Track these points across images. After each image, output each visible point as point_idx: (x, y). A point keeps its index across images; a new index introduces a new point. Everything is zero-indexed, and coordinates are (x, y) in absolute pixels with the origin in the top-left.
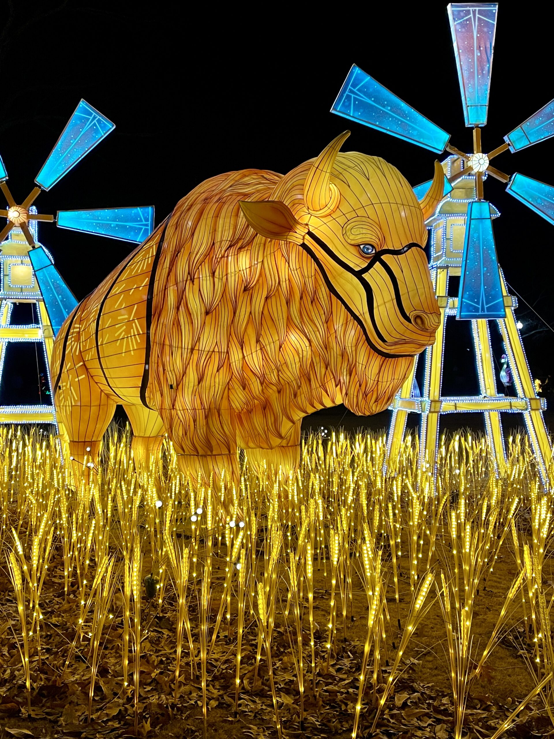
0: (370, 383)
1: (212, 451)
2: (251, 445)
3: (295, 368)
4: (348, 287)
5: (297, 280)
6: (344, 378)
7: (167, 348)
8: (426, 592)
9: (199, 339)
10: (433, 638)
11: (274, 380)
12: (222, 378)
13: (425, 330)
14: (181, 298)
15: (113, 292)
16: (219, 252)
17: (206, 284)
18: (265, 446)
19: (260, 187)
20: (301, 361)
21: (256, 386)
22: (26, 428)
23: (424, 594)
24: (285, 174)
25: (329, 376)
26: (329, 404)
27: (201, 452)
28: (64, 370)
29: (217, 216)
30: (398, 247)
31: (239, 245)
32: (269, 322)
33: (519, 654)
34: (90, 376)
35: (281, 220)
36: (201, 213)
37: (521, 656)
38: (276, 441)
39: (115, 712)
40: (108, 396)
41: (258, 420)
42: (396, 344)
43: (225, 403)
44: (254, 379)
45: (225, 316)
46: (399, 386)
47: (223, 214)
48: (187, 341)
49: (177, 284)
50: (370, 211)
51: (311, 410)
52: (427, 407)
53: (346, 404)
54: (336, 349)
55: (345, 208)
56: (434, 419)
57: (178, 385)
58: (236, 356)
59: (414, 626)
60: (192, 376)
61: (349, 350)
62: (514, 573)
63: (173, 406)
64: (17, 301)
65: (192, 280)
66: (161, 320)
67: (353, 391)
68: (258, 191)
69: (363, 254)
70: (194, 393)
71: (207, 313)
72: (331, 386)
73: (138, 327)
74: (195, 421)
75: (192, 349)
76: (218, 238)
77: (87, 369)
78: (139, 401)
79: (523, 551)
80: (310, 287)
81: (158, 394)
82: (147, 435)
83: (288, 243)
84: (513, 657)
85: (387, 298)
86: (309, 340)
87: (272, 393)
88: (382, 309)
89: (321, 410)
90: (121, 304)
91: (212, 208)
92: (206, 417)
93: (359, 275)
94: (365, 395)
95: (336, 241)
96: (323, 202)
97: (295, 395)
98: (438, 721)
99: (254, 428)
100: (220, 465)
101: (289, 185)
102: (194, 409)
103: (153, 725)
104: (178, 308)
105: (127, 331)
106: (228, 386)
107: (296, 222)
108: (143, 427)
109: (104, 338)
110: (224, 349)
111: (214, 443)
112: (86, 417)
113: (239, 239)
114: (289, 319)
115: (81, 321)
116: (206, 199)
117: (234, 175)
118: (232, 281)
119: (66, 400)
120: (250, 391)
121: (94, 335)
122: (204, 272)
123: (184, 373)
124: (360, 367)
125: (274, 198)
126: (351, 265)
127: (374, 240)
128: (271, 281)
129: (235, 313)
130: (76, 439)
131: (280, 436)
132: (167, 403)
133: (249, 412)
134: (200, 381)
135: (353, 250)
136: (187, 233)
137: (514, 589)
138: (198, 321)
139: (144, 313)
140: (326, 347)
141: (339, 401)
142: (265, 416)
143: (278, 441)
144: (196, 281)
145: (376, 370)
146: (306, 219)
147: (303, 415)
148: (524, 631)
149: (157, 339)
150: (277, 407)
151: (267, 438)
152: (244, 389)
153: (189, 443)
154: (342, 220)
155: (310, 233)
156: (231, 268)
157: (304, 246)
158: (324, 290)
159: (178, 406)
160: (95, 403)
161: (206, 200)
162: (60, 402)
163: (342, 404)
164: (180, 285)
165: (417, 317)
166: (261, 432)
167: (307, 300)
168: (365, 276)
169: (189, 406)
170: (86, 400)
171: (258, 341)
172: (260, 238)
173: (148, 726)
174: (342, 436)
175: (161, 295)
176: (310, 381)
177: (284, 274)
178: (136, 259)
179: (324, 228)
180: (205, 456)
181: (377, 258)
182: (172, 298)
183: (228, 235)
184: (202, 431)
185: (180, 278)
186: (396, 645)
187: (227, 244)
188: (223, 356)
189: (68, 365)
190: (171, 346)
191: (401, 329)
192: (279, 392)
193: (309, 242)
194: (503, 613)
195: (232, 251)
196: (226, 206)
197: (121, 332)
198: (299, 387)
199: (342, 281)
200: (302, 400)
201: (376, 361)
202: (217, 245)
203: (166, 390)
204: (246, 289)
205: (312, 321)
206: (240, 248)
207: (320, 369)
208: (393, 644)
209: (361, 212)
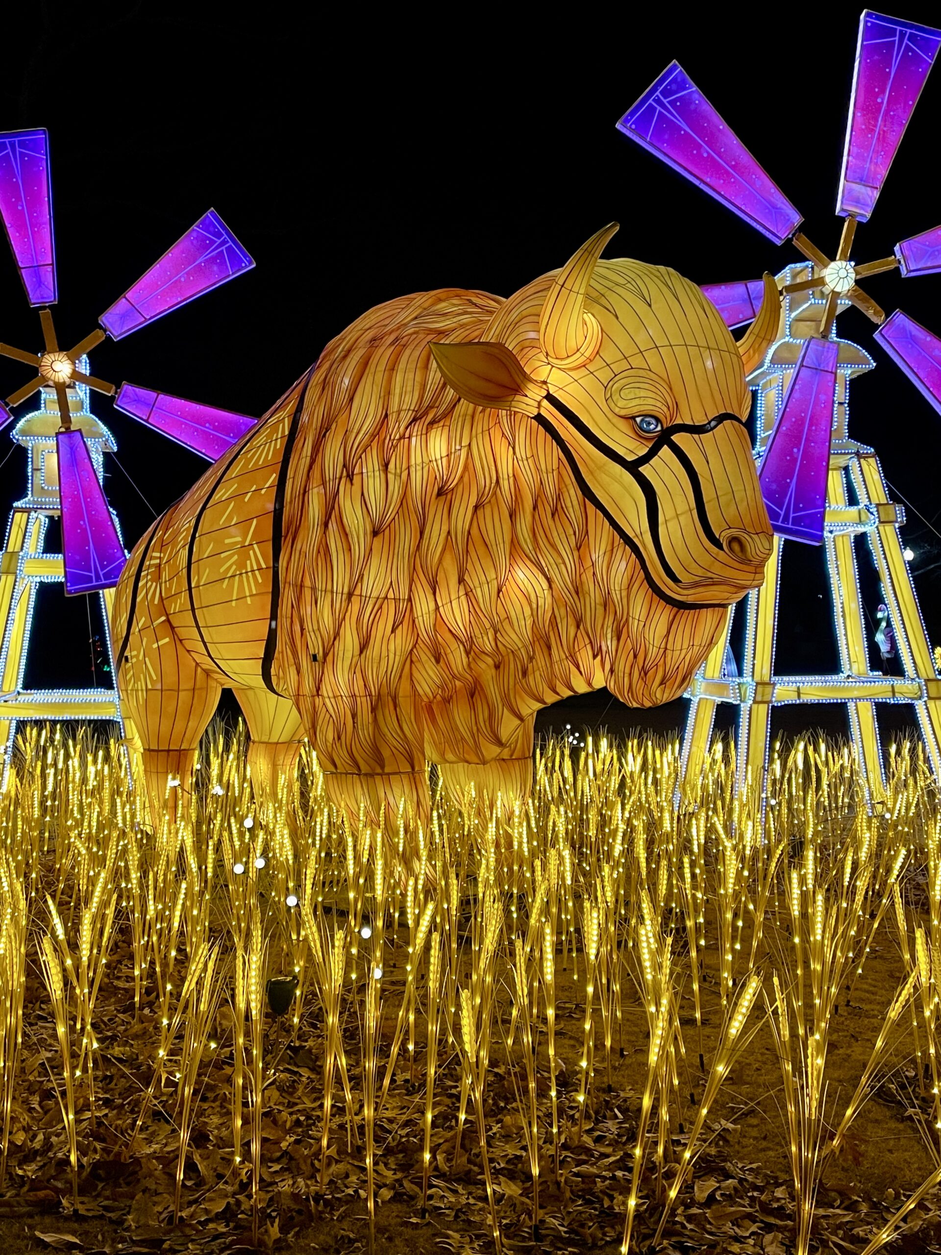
0: (653, 652)
1: (382, 767)
2: (450, 756)
3: (525, 627)
4: (615, 489)
5: (528, 477)
6: (608, 643)
7: (307, 593)
8: (748, 1008)
9: (361, 577)
10: (759, 1086)
11: (488, 647)
12: (400, 643)
13: (746, 561)
14: (331, 507)
15: (216, 497)
16: (395, 429)
17: (374, 485)
19: (465, 318)
20: (535, 614)
21: (457, 658)
22: (70, 727)
23: (744, 1010)
24: (507, 297)
25: (583, 640)
26: (582, 688)
27: (364, 769)
28: (135, 629)
30: (700, 420)
31: (430, 417)
32: (481, 550)
33: (906, 1114)
35: (503, 377)
36: (365, 364)
37: (910, 1118)
38: (491, 751)
39: (219, 1207)
40: (207, 673)
41: (461, 716)
42: (695, 585)
44: (454, 645)
45: (406, 539)
46: (702, 657)
47: (402, 365)
48: (341, 579)
49: (324, 483)
50: (653, 360)
51: (551, 699)
52: (750, 694)
53: (612, 687)
54: (594, 595)
55: (610, 354)
56: (762, 713)
57: (325, 655)
58: (424, 606)
59: (727, 1065)
60: (349, 640)
61: (616, 596)
62: (898, 976)
63: (318, 689)
64: (56, 514)
65: (350, 477)
66: (298, 545)
67: (623, 666)
68: (462, 326)
69: (640, 433)
70: (352, 669)
71: (375, 533)
72: (585, 656)
73: (259, 557)
74: (354, 716)
75: (350, 595)
76: (394, 406)
79: (914, 939)
80: (550, 489)
82: (274, 739)
83: (512, 415)
84: (897, 1120)
85: (682, 506)
86: (549, 580)
88: (673, 526)
90: (230, 518)
91: (383, 354)
92: (374, 710)
93: (633, 467)
94: (644, 672)
96: (572, 345)
97: (525, 673)
98: (769, 1228)
99: (454, 729)
100: (397, 791)
101: (514, 315)
102: (354, 696)
103: (283, 1229)
104: (326, 525)
105: (241, 564)
106: (410, 658)
107: (527, 378)
109: (202, 575)
110: (404, 594)
111: (386, 753)
112: (171, 709)
113: (430, 407)
114: (515, 543)
115: (162, 546)
116: (374, 339)
117: (421, 299)
118: (417, 479)
119: (136, 678)
120: (448, 666)
121: (185, 571)
122: (371, 463)
123: (337, 635)
124: (634, 625)
125: (490, 337)
126: (621, 451)
127: (660, 409)
128: (485, 479)
129: (422, 533)
131: (499, 743)
132: (308, 686)
133: (447, 700)
134: (363, 647)
135: (623, 425)
136: (341, 397)
137: (898, 1004)
138: (359, 548)
139: (269, 533)
140: (578, 590)
141: (599, 682)
142: (473, 707)
144: (357, 479)
145: (662, 629)
146: (543, 373)
147: (538, 706)
148: (916, 1075)
150: (493, 691)
152: (438, 661)
153: (344, 754)
154: (605, 375)
155: (550, 398)
156: (416, 458)
157: (539, 418)
158: (573, 494)
159: (326, 690)
160: (186, 685)
161: (374, 342)
162: (127, 683)
163: (605, 688)
164: (330, 486)
165: (734, 539)
166: (467, 735)
167: (545, 512)
168: (644, 470)
169: (344, 691)
170: (170, 680)
171: (461, 580)
172: (465, 406)
173: (274, 1231)
174: (604, 743)
175: (297, 504)
176: (549, 648)
177: (506, 467)
178: (255, 442)
179: (573, 388)
180: (371, 775)
181: (664, 439)
182: (315, 508)
183: (410, 401)
184: (366, 733)
185: (329, 474)
186: (696, 1098)
187: (410, 416)
188: (402, 605)
189: (141, 621)
190: (314, 589)
191: (705, 560)
192: (497, 667)
194: (879, 1043)
195: (417, 428)
196: (407, 352)
197: (230, 564)
198: (531, 659)
199: (605, 479)
200: (537, 681)
201: (663, 615)
202: (392, 419)
203: (305, 663)
204: (440, 493)
205: (554, 546)
206: (432, 423)
207: (567, 628)
208: (692, 1095)
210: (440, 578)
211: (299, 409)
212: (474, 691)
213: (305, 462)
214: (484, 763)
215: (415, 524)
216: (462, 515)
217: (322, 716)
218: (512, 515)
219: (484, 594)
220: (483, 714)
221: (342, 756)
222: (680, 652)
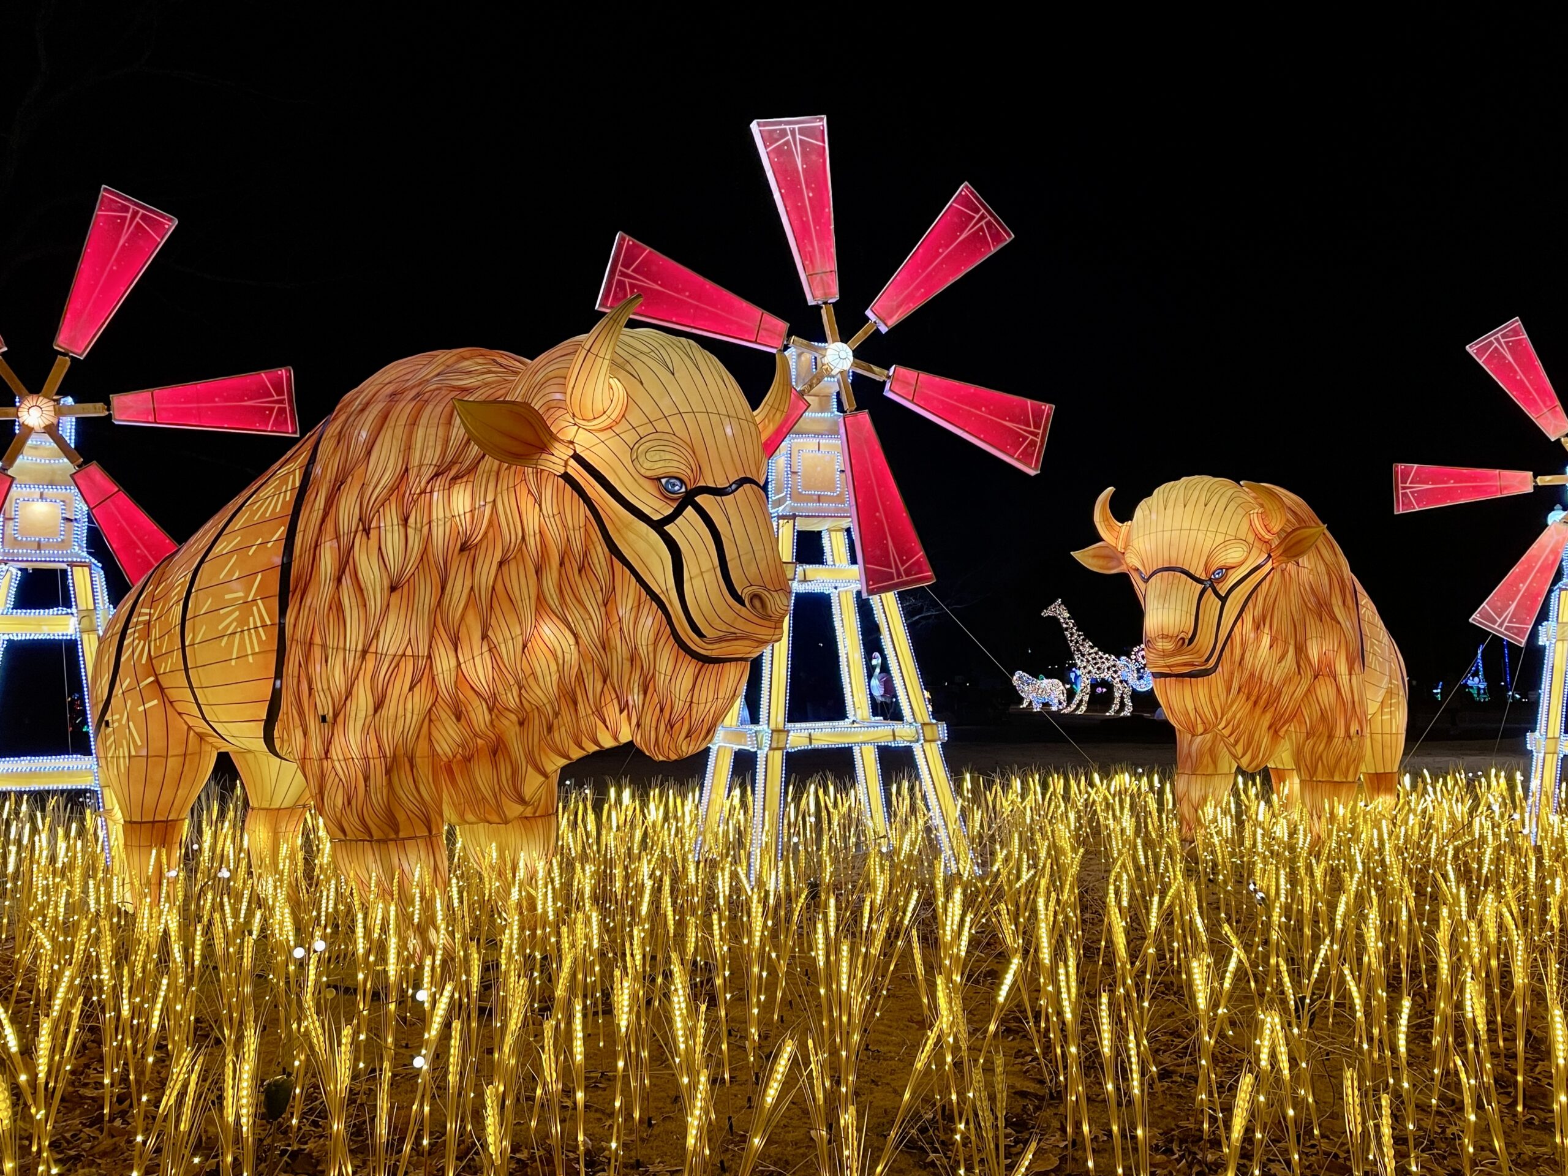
0: (679, 706)
1: (397, 832)
2: (470, 817)
3: (551, 682)
4: (641, 546)
5: (554, 534)
6: (635, 698)
7: (317, 652)
8: (783, 1074)
9: (377, 634)
12: (418, 701)
13: (767, 617)
14: (345, 562)
15: (217, 550)
16: (415, 484)
17: (392, 540)
18: (495, 818)
19: (490, 378)
20: (561, 670)
21: (480, 715)
22: (39, 798)
23: (779, 1077)
24: (532, 359)
25: (610, 695)
26: (608, 742)
27: (377, 834)
28: (118, 691)
29: (413, 423)
30: (722, 483)
31: (453, 473)
32: (506, 605)
33: (929, 1160)
34: (167, 702)
36: (385, 417)
37: (933, 1164)
40: (201, 737)
41: (483, 775)
42: (720, 640)
43: (423, 745)
44: (476, 702)
45: (426, 594)
47: (423, 420)
48: (354, 636)
49: (337, 537)
50: (676, 424)
51: (576, 754)
52: (766, 742)
53: (638, 741)
54: (620, 649)
55: (635, 417)
57: (336, 716)
58: (444, 663)
59: (762, 1138)
60: (363, 699)
61: (643, 651)
62: (924, 1024)
63: (327, 752)
64: (30, 566)
65: (367, 531)
66: (308, 600)
67: (649, 720)
68: (487, 384)
69: (665, 493)
70: (366, 730)
71: (393, 589)
72: (612, 711)
73: (263, 613)
74: (366, 779)
75: (365, 652)
77: (162, 689)
78: (261, 745)
79: (935, 984)
80: (577, 545)
84: (920, 1167)
85: (706, 565)
87: (509, 725)
88: (698, 582)
90: (231, 572)
91: (404, 409)
92: (388, 772)
93: (659, 526)
94: (671, 725)
95: (622, 472)
96: (599, 408)
97: (550, 729)
99: (475, 788)
100: (413, 857)
101: (540, 377)
105: (243, 621)
106: (429, 717)
108: (268, 790)
109: (198, 633)
110: (423, 650)
111: (401, 817)
112: (158, 777)
113: (453, 463)
114: (541, 600)
116: (394, 394)
117: (444, 356)
118: (439, 533)
119: (117, 744)
120: (470, 724)
121: (178, 628)
122: (390, 518)
123: (349, 694)
124: (661, 680)
125: (516, 396)
126: (647, 511)
127: (684, 471)
128: (509, 534)
129: (443, 589)
130: (135, 819)
131: (522, 801)
132: (316, 747)
133: (468, 759)
134: (378, 706)
135: (648, 485)
136: (358, 451)
137: (924, 1054)
138: (375, 603)
139: (276, 588)
140: (605, 645)
141: (625, 737)
142: (495, 765)
143: (518, 809)
144: (374, 534)
145: (687, 683)
146: (570, 433)
147: (563, 762)
148: (934, 1117)
150: (517, 749)
151: (499, 805)
152: (458, 719)
154: (631, 437)
155: (577, 457)
156: (438, 512)
157: (566, 477)
158: (600, 551)
159: (336, 752)
160: (176, 750)
162: (106, 750)
163: (632, 742)
164: (344, 540)
165: (755, 596)
166: (488, 794)
167: (572, 569)
169: (355, 752)
170: (157, 745)
171: (484, 637)
172: (489, 463)
174: (626, 794)
176: (575, 703)
177: (532, 521)
178: (262, 494)
179: (600, 449)
180: (384, 841)
181: (688, 499)
184: (378, 798)
185: (344, 527)
186: (726, 1165)
187: (431, 471)
188: (421, 663)
189: (125, 682)
190: (324, 646)
191: (729, 616)
192: (521, 724)
193: (574, 469)
194: (907, 1096)
195: (438, 483)
196: (430, 408)
197: (230, 620)
198: (557, 715)
199: (631, 537)
200: (562, 736)
201: (689, 668)
202: (413, 473)
203: (313, 724)
204: (463, 549)
206: (455, 478)
207: (594, 684)
208: (722, 1162)
209: (661, 426)
210: (463, 634)
211: (312, 460)
212: (497, 749)
215: (436, 579)
216: (486, 571)
217: (330, 778)
218: (538, 571)
219: (508, 650)
220: (505, 772)
221: (352, 822)
222: (704, 708)
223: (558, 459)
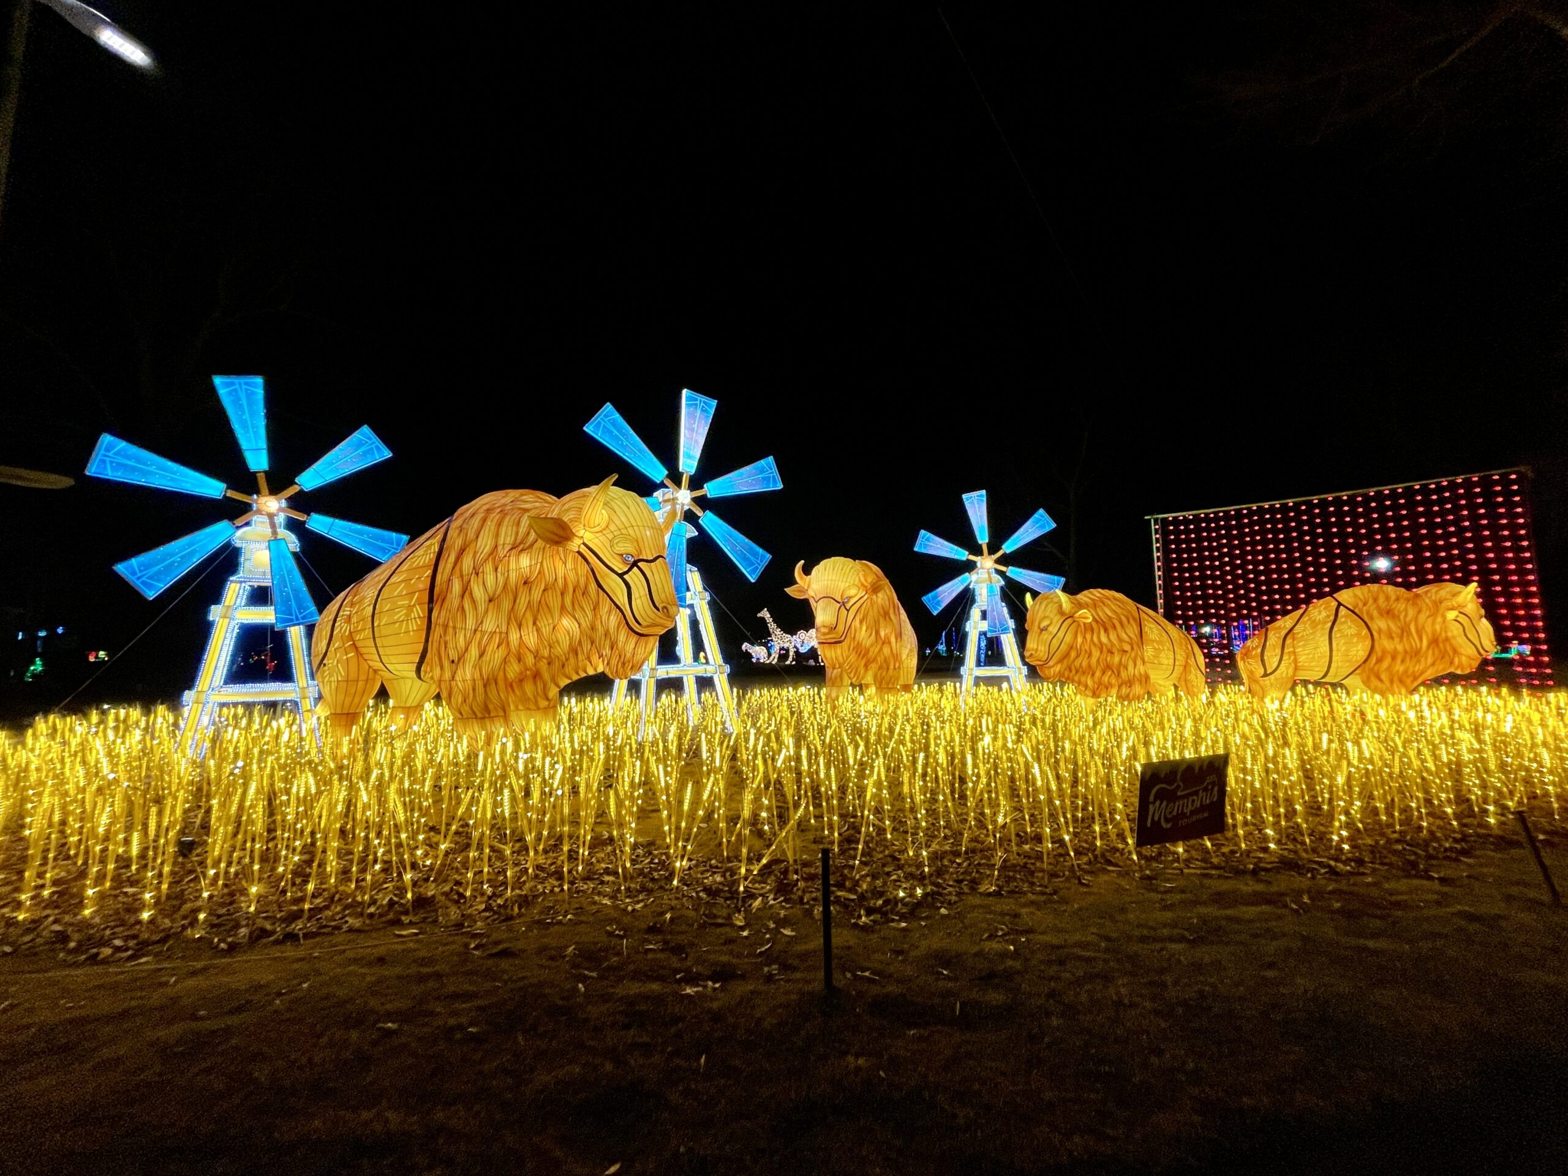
0: (628, 655)
1: (489, 713)
2: (521, 707)
3: (565, 644)
4: (613, 585)
5: (572, 576)
6: (607, 651)
7: (450, 630)
9: (482, 622)
11: (546, 654)
12: (501, 653)
13: (669, 617)
14: (466, 590)
15: (392, 580)
16: (501, 553)
17: (490, 579)
18: (533, 707)
20: (571, 639)
21: (530, 660)
25: (594, 650)
26: (591, 672)
27: (479, 715)
28: (332, 649)
29: (499, 524)
30: (650, 558)
31: (521, 547)
32: (546, 610)
34: (359, 654)
35: (561, 533)
36: (484, 520)
38: (543, 703)
40: (375, 671)
41: (529, 688)
42: (648, 626)
43: (501, 674)
44: (528, 654)
45: (506, 605)
47: (505, 523)
48: (471, 623)
49: (462, 576)
50: (631, 531)
51: (575, 678)
52: (647, 674)
53: (608, 672)
54: (600, 630)
55: (612, 527)
56: (652, 682)
57: (459, 660)
58: (514, 636)
60: (474, 652)
61: (611, 631)
63: (453, 677)
64: (256, 585)
65: (477, 574)
66: (445, 606)
67: (614, 662)
69: (625, 561)
70: (474, 667)
71: (490, 601)
72: (595, 658)
73: (420, 611)
74: (474, 689)
75: (476, 631)
76: (501, 541)
77: (356, 648)
78: (414, 675)
80: (582, 581)
81: (438, 669)
82: (408, 705)
83: (565, 550)
85: (642, 593)
86: (579, 624)
87: (543, 665)
88: (638, 601)
89: (585, 678)
90: (402, 591)
91: (495, 516)
92: (485, 686)
93: (621, 576)
94: (624, 664)
95: (604, 549)
96: (597, 523)
97: (563, 666)
99: (524, 693)
101: (566, 507)
102: (474, 680)
104: (463, 597)
105: (408, 615)
106: (505, 661)
107: (574, 534)
108: (404, 699)
109: (382, 621)
110: (504, 629)
111: (491, 707)
112: (353, 691)
113: (520, 544)
114: (563, 608)
115: (352, 604)
116: (488, 510)
117: (513, 494)
118: (513, 577)
119: (330, 675)
120: (525, 664)
121: (370, 619)
122: (489, 567)
123: (467, 650)
124: (620, 644)
125: (554, 515)
126: (616, 569)
127: (633, 551)
128: (549, 577)
129: (515, 601)
132: (447, 675)
133: (521, 681)
134: (481, 655)
135: (618, 558)
136: (471, 535)
138: (481, 608)
139: (426, 599)
140: (593, 628)
141: (600, 669)
142: (535, 683)
143: (546, 703)
144: (480, 575)
145: (632, 646)
146: (581, 533)
147: (568, 681)
149: (441, 621)
150: (546, 676)
151: (536, 702)
152: (519, 661)
153: (467, 708)
154: (610, 536)
155: (584, 544)
156: (513, 565)
157: (579, 552)
158: (593, 586)
159: (458, 677)
160: (363, 677)
161: (488, 511)
162: (323, 678)
164: (466, 579)
165: (665, 607)
166: (531, 697)
167: (579, 594)
168: (626, 577)
169: (468, 677)
170: (353, 675)
171: (534, 623)
175: (444, 586)
176: (577, 654)
177: (560, 575)
178: (417, 553)
179: (596, 541)
180: (483, 718)
181: (635, 564)
182: (457, 587)
183: (510, 540)
184: (480, 698)
185: (465, 572)
187: (509, 547)
188: (503, 635)
189: (336, 644)
190: (454, 628)
191: (653, 616)
192: (549, 664)
193: (583, 549)
195: (514, 551)
196: (507, 518)
197: (401, 614)
198: (567, 660)
199: (607, 580)
200: (569, 669)
201: (634, 639)
202: (500, 548)
203: (446, 664)
204: (525, 583)
205: (583, 609)
206: (522, 550)
207: (586, 646)
209: (624, 531)
210: (524, 622)
212: (536, 675)
213: (450, 566)
214: (539, 709)
215: (511, 597)
216: (536, 594)
217: (455, 690)
218: (562, 594)
219: (546, 631)
220: (540, 686)
221: (466, 709)
223: (575, 545)
